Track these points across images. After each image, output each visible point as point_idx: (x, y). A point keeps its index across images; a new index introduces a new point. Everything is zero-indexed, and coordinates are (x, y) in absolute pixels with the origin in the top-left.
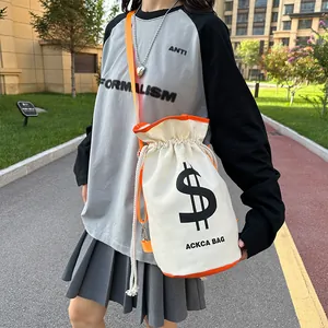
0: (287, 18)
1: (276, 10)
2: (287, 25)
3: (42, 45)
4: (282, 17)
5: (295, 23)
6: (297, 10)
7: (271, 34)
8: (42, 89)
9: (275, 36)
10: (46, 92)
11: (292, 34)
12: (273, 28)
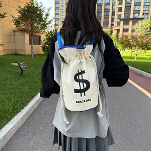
0: (119, 20)
1: (113, 17)
2: (119, 24)
3: (14, 31)
4: (116, 20)
5: (122, 23)
6: (122, 17)
7: (111, 27)
8: (14, 53)
9: (113, 28)
10: (16, 54)
11: (121, 27)
12: (112, 25)
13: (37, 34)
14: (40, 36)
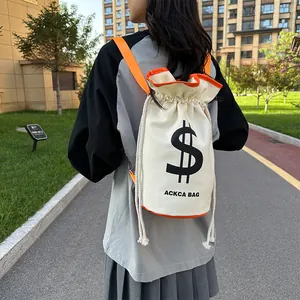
0: (231, 36)
1: (221, 29)
2: (232, 42)
3: (22, 65)
4: (227, 35)
5: (238, 40)
6: (239, 29)
7: (218, 49)
9: (222, 51)
11: (237, 49)
13: (68, 69)
14: (74, 73)
